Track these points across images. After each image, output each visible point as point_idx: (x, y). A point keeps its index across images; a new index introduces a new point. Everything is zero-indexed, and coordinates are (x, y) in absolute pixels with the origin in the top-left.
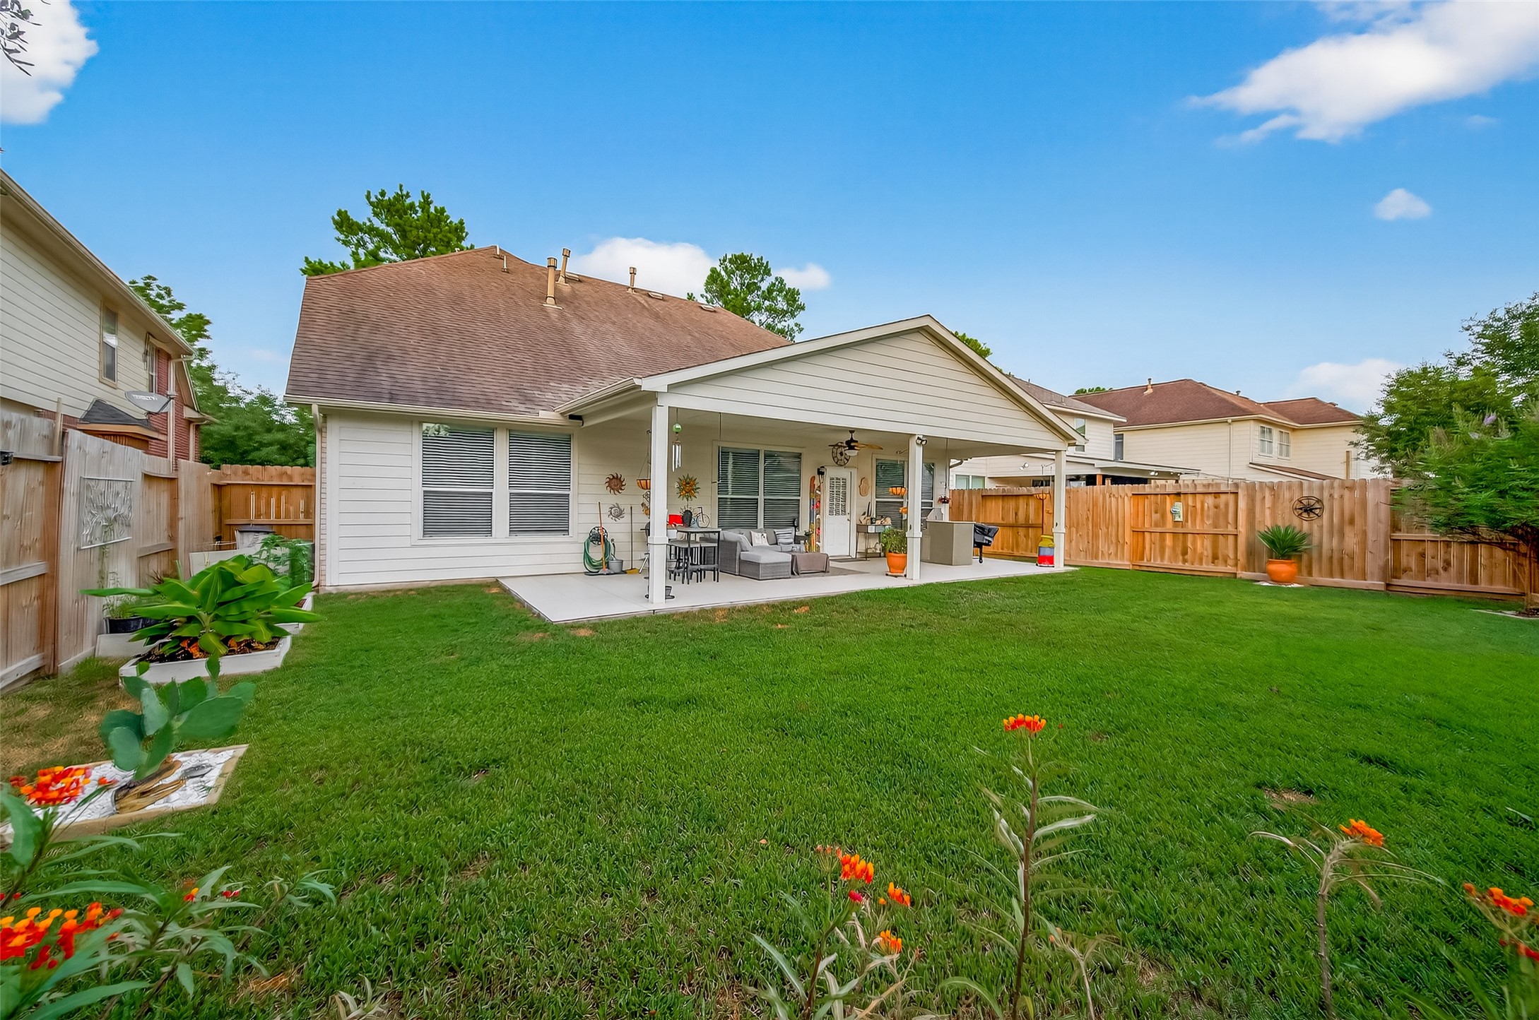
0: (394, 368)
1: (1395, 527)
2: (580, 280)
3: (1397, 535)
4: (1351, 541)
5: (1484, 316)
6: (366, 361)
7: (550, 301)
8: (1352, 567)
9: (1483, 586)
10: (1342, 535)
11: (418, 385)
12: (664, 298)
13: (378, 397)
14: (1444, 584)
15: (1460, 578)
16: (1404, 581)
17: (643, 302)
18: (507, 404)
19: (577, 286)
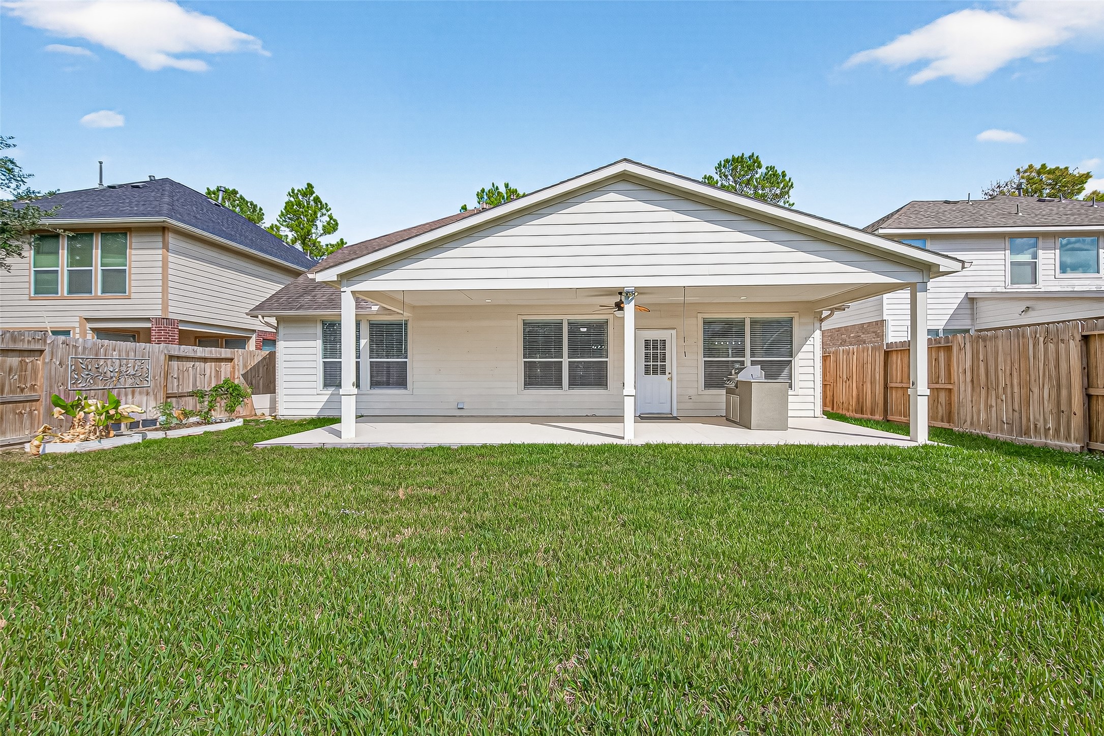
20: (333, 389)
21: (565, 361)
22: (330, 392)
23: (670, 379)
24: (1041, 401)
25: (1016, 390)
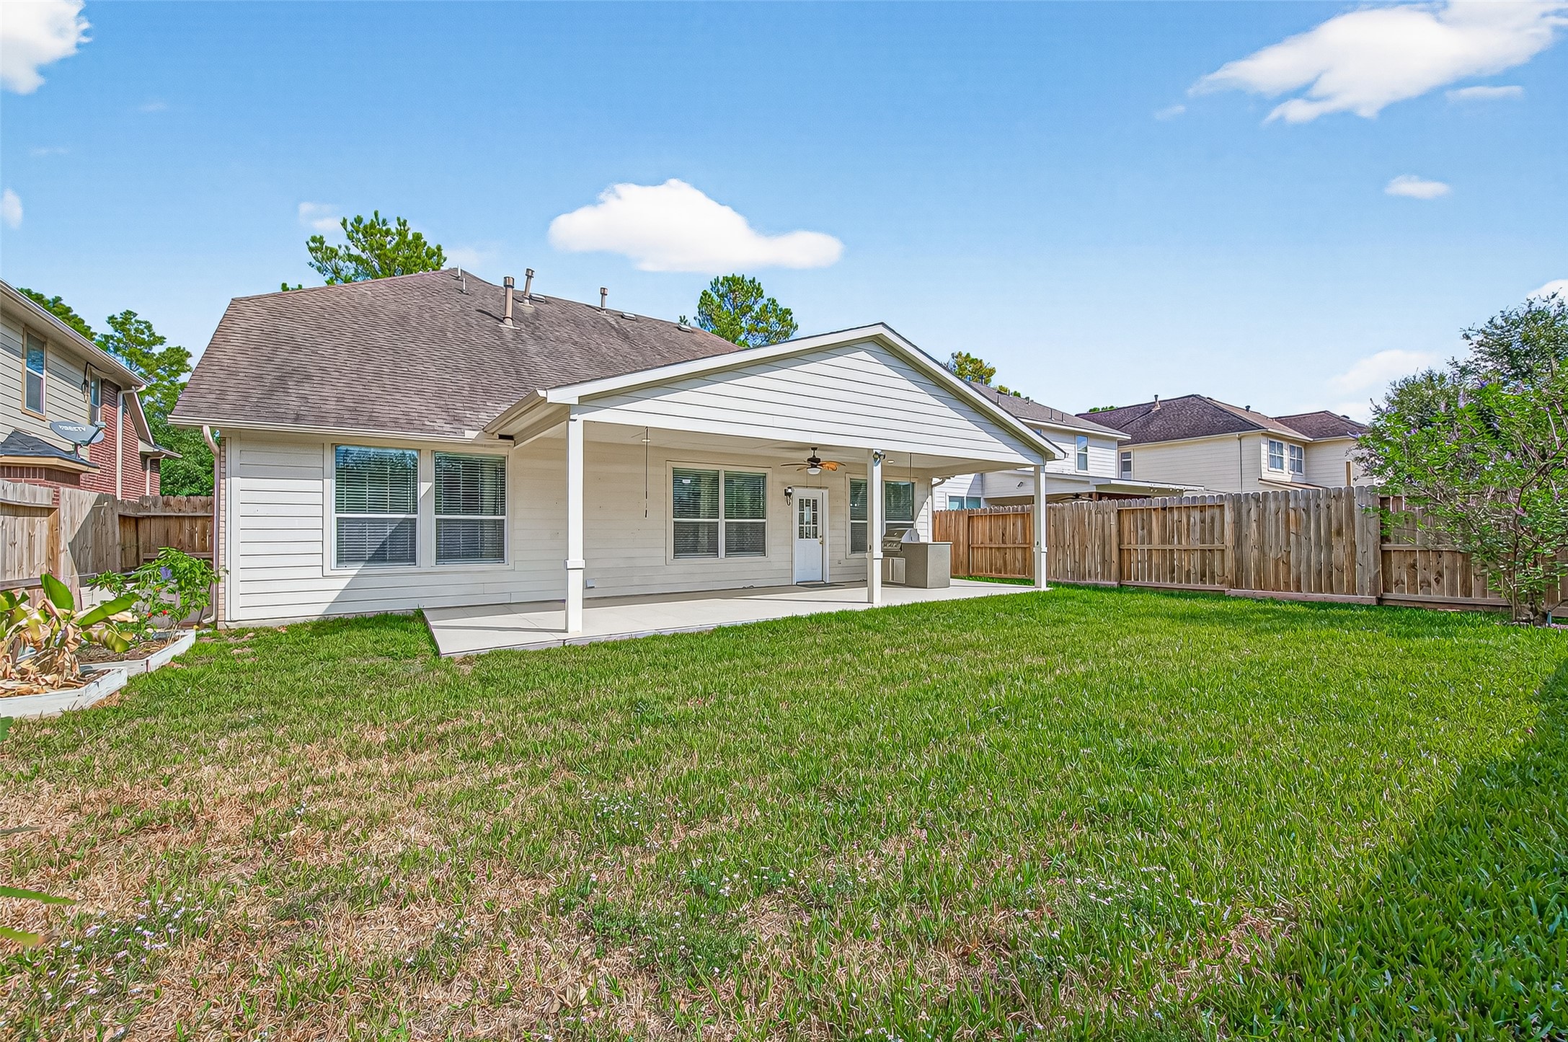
0: (306, 389)
1: (1384, 539)
2: (547, 301)
3: (1387, 546)
4: (1339, 554)
5: (1482, 324)
6: (278, 381)
7: (509, 321)
8: (1341, 582)
9: (1476, 598)
10: (1330, 547)
11: (331, 405)
12: (637, 319)
13: (280, 418)
14: (1435, 596)
15: (1453, 591)
16: (1394, 594)
17: (613, 323)
18: (431, 424)
19: (543, 307)
20: (360, 565)
21: (722, 522)
22: (355, 572)
23: (822, 543)
24: (1093, 553)
25: (1077, 547)
